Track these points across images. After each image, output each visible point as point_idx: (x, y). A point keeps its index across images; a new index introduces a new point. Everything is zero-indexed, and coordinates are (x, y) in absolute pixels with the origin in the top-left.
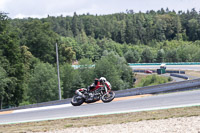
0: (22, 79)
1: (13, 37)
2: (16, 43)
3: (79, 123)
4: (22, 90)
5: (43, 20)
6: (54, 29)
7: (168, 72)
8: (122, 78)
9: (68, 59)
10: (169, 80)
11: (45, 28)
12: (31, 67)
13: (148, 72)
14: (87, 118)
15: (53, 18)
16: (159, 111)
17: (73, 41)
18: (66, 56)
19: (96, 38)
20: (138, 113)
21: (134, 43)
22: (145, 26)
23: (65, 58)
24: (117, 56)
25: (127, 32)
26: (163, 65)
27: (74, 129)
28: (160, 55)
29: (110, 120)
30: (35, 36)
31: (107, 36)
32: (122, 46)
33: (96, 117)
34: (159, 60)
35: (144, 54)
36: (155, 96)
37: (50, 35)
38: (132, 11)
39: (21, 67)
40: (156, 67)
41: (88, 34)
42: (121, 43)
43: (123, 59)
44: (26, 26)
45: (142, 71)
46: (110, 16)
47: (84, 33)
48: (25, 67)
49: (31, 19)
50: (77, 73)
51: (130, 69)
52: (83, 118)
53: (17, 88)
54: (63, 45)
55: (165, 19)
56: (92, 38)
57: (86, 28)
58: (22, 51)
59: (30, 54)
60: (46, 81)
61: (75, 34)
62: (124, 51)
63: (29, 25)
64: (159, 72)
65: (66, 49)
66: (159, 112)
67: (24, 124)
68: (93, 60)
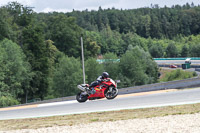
0: (47, 73)
1: (38, 31)
2: (42, 37)
3: (105, 117)
4: (47, 84)
5: (68, 14)
6: (79, 23)
7: (193, 67)
8: (147, 73)
9: (93, 53)
10: (194, 75)
11: (70, 22)
12: (56, 61)
13: (173, 67)
14: (113, 112)
15: (78, 12)
16: (184, 105)
17: (98, 35)
18: (91, 51)
19: (121, 32)
20: (164, 108)
21: (159, 38)
22: (170, 21)
23: (89, 52)
24: (142, 50)
25: (151, 26)
26: (188, 59)
27: (99, 124)
28: (185, 50)
29: (136, 115)
30: (60, 30)
31: (132, 30)
32: (147, 41)
33: (121, 111)
34: (184, 54)
35: (169, 48)
36: (180, 91)
37: (75, 29)
38: (157, 6)
39: (46, 61)
40: (181, 61)
41: (113, 28)
42: (146, 37)
43: (148, 54)
44: (51, 20)
45: (167, 66)
46: (135, 11)
47: (109, 28)
48: (51, 61)
49: (55, 13)
50: (102, 67)
51: (155, 64)
52: (108, 113)
53: (42, 82)
54: (88, 39)
55: (191, 14)
56: (117, 33)
57: (110, 22)
58: (47, 45)
59: (55, 48)
60: (70, 75)
61: (100, 29)
62: (149, 45)
63: (54, 19)
64: (184, 66)
65: (91, 43)
66: (185, 107)
67: (49, 118)
68: (118, 55)
